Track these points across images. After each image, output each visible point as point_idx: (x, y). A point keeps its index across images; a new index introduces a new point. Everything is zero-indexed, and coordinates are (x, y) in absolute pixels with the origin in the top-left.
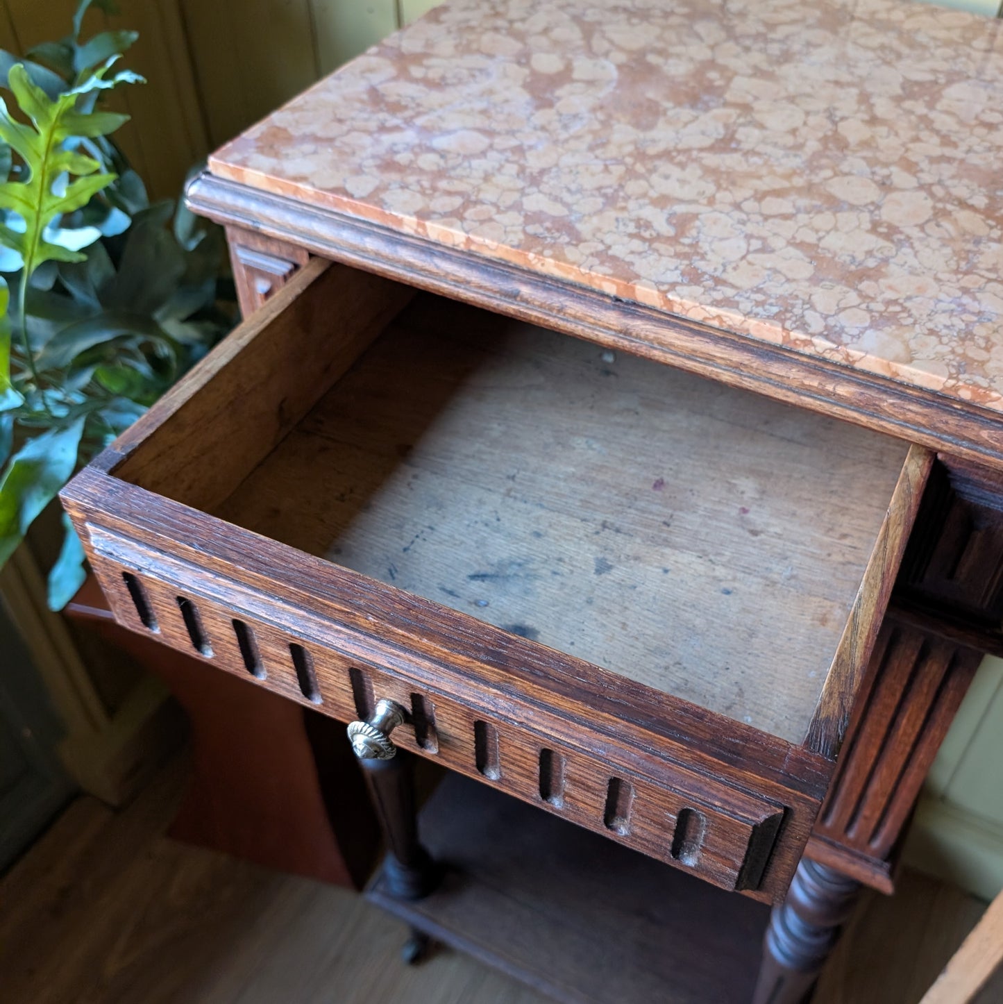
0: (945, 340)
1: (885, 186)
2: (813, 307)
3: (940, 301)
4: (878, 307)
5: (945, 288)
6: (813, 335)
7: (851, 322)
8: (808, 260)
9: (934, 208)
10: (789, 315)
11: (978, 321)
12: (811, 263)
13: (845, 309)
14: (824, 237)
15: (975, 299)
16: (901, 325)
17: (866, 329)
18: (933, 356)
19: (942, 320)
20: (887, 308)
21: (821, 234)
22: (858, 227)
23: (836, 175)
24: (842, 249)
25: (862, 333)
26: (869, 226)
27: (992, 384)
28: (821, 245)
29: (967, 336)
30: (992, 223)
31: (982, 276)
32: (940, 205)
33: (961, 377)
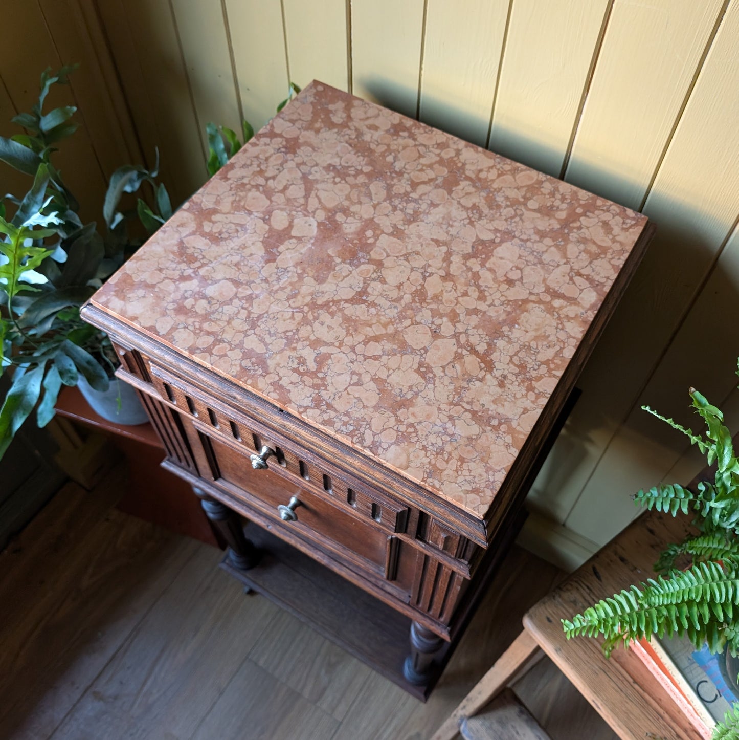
0: (429, 454)
1: (436, 334)
2: (370, 428)
3: (436, 425)
4: (402, 428)
5: (441, 415)
6: (364, 447)
7: (386, 439)
8: (378, 392)
9: (456, 352)
10: (357, 432)
11: (450, 441)
12: (379, 394)
13: (386, 429)
14: (391, 374)
15: (454, 425)
16: (410, 442)
17: (392, 444)
18: (419, 465)
19: (432, 439)
20: (407, 429)
21: (391, 371)
22: (411, 367)
23: (412, 324)
24: (398, 384)
25: (389, 447)
26: (416, 366)
27: (442, 486)
28: (388, 381)
29: (440, 452)
30: (483, 365)
31: (463, 407)
32: (460, 350)
33: (428, 480)
